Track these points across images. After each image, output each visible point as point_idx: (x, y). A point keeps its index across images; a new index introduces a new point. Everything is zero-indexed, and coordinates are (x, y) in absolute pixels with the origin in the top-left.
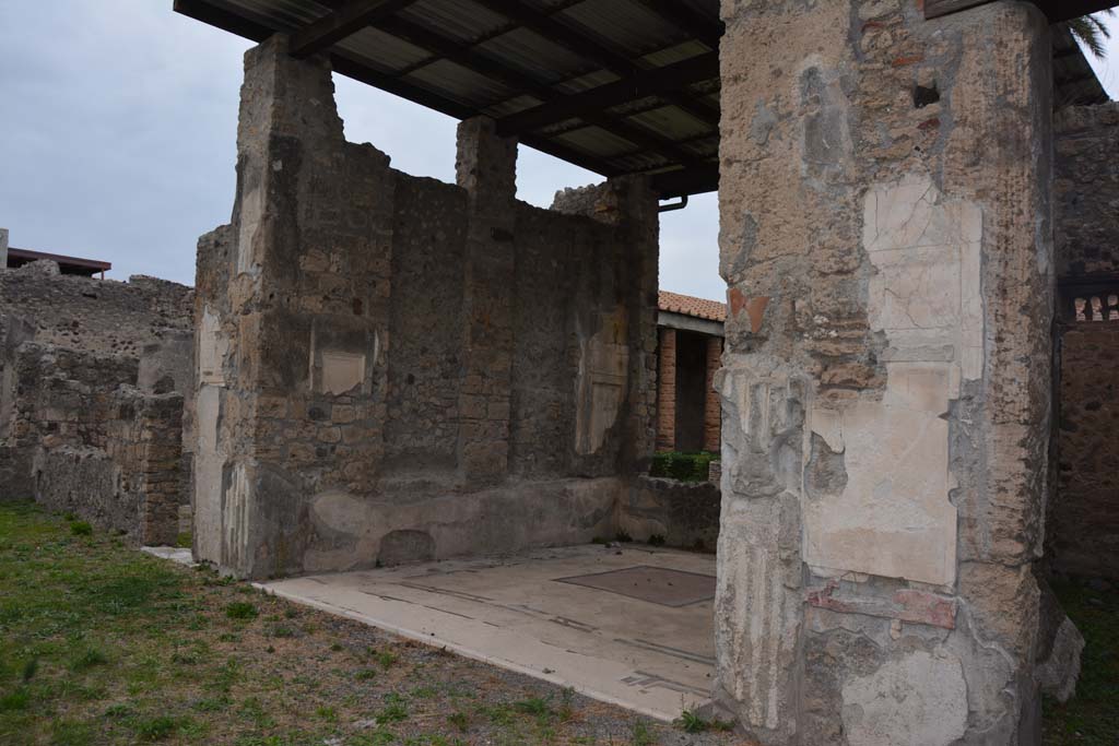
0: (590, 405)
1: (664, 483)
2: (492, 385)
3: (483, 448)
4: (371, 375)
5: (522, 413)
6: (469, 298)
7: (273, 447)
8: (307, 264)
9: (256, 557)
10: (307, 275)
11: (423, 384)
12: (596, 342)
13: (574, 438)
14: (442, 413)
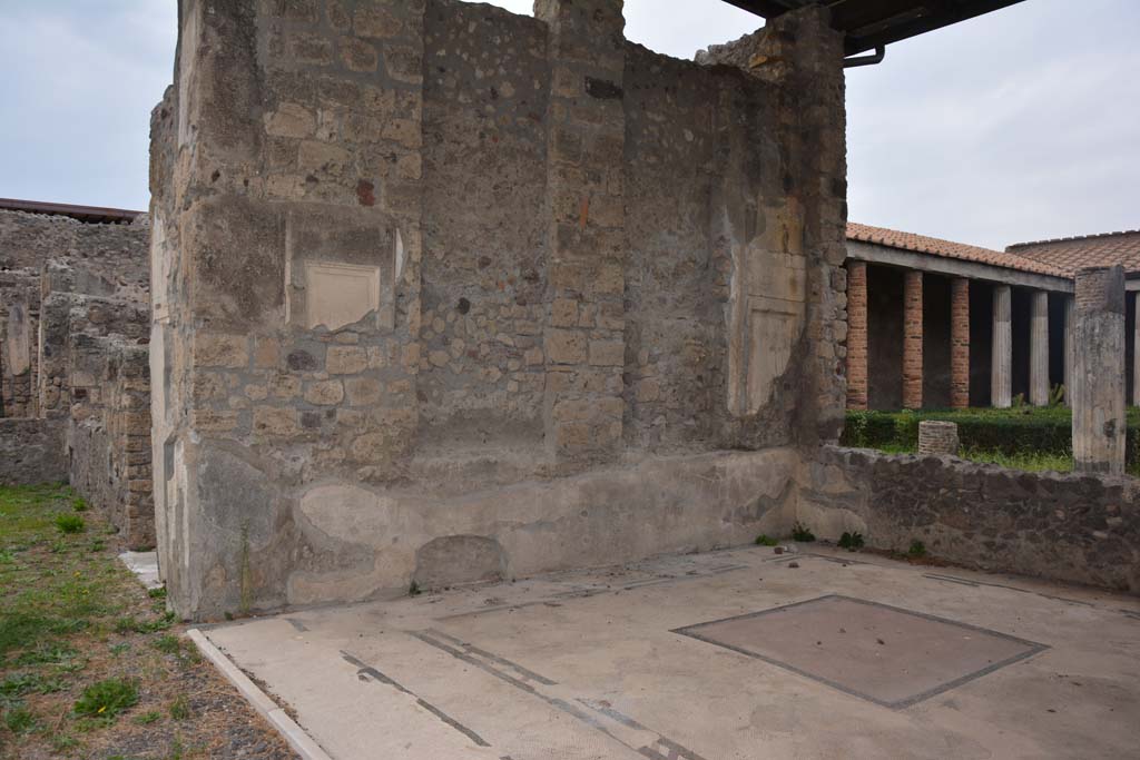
0: (750, 342)
1: (861, 456)
2: (594, 314)
3: (582, 409)
4: (390, 298)
5: (643, 356)
6: (554, 182)
7: (226, 414)
8: (276, 125)
9: (204, 586)
10: (277, 143)
11: (485, 313)
12: (755, 250)
13: (726, 391)
14: (519, 356)
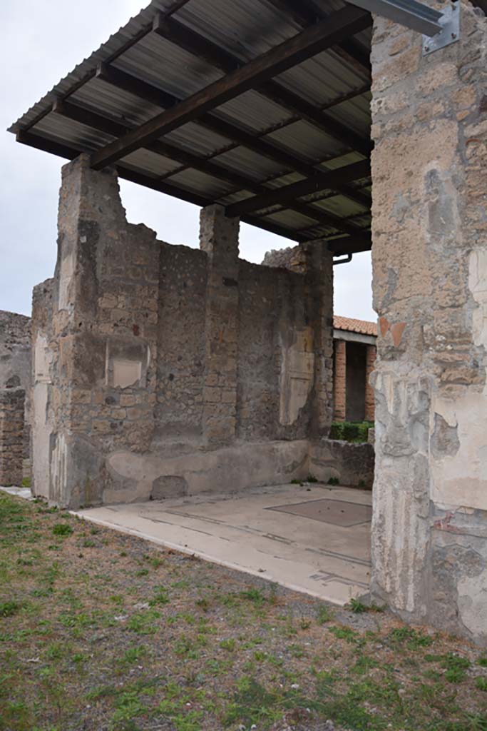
0: (289, 392)
1: (338, 444)
2: (224, 381)
3: (219, 421)
4: (145, 375)
5: (244, 398)
6: (209, 323)
7: (82, 423)
8: (103, 303)
9: (72, 494)
10: (104, 310)
11: (180, 380)
12: (292, 351)
13: (279, 414)
14: (192, 399)
